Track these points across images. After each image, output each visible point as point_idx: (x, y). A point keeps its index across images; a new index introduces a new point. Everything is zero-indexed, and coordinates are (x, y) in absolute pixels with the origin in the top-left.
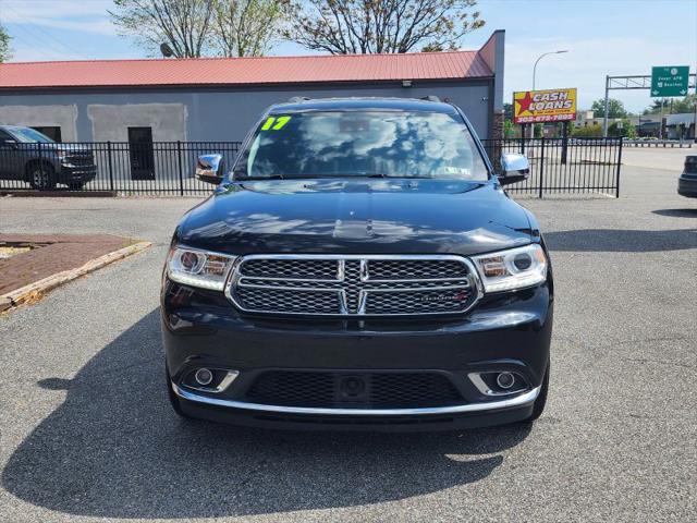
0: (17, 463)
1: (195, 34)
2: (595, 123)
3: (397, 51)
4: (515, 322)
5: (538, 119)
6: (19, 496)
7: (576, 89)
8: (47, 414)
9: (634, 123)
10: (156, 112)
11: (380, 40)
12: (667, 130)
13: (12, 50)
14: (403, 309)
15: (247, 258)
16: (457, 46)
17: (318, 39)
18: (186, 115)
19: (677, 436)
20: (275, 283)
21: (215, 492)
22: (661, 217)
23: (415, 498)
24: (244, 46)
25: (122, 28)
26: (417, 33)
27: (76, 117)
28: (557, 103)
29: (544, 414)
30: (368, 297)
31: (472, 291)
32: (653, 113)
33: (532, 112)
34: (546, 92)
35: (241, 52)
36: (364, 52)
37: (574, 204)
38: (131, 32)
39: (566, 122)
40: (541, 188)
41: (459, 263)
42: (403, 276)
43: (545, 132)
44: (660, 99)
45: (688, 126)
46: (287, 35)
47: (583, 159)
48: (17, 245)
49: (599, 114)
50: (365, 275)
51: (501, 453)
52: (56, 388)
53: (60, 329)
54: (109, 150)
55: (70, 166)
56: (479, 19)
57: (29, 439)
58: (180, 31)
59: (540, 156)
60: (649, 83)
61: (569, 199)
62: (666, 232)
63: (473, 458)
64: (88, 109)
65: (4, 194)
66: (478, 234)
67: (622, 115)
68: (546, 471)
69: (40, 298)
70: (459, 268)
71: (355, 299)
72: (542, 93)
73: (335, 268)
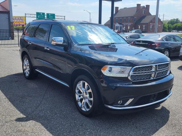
5: (15, 24)
28: (20, 20)
30: (157, 74)
39: (23, 25)
70: (167, 65)
71: (155, 75)
72: (16, 17)
73: (152, 68)
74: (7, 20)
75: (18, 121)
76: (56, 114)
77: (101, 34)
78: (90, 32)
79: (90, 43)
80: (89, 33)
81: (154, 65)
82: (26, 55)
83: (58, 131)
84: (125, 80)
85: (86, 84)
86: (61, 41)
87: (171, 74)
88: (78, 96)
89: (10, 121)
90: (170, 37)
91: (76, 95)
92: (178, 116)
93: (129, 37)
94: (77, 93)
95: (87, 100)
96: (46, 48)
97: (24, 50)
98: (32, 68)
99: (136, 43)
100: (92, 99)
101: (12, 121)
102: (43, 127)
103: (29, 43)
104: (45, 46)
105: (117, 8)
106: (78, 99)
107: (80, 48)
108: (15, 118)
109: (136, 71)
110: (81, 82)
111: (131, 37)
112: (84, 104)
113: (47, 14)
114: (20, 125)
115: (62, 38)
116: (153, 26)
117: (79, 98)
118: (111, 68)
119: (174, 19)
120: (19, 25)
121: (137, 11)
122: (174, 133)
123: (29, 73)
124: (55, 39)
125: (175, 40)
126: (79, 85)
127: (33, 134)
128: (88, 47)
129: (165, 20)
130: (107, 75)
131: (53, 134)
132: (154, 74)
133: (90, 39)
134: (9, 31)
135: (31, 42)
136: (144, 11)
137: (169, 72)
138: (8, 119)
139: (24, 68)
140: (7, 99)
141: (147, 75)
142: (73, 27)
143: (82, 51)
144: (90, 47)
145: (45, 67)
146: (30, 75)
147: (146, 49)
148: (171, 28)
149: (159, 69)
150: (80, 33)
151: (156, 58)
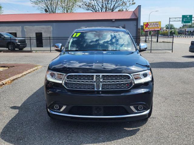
0: (5, 131)
1: (54, 6)
2: (166, 31)
3: (111, 11)
4: (143, 92)
5: (150, 30)
6: (5, 141)
7: (161, 22)
8: (13, 117)
9: (177, 31)
10: (43, 28)
11: (106, 8)
12: (186, 32)
13: (3, 11)
14: (112, 88)
15: (69, 74)
16: (128, 9)
17: (89, 8)
18: (52, 29)
19: (188, 122)
20: (76, 81)
21: (60, 139)
22: (184, 58)
23: (115, 141)
24: (68, 10)
25: (34, 5)
26: (116, 6)
27: (21, 30)
28: (156, 25)
29: (151, 116)
30: (102, 85)
31: (131, 83)
32: (182, 28)
33: (149, 28)
34: (152, 22)
35: (67, 11)
36: (102, 11)
37: (160, 54)
38: (36, 6)
39: (158, 31)
40: (151, 50)
41: (127, 76)
42: (112, 79)
43: (152, 33)
44: (184, 24)
45: (192, 31)
46: (80, 6)
47: (163, 41)
48: (4, 67)
49: (167, 28)
50: (101, 79)
51: (139, 128)
52: (16, 109)
53: (17, 92)
54: (30, 39)
55: (19, 44)
56: (134, 2)
57: (8, 124)
58: (50, 5)
59: (151, 40)
60: (181, 20)
61: (159, 53)
62: (185, 62)
63: (131, 129)
64: (24, 28)
65: (1, 52)
66: (133, 67)
67: (174, 28)
68: (152, 133)
69: (11, 82)
73: (93, 77)
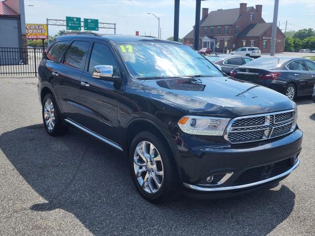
5: (30, 37)
28: (39, 30)
30: (273, 131)
39: (44, 39)
60: (65, 23)
70: (291, 114)
71: (270, 132)
72: (31, 25)
73: (264, 119)
74: (16, 30)
75: (35, 210)
76: (100, 198)
77: (177, 59)
78: (158, 54)
79: (159, 76)
80: (156, 57)
81: (268, 116)
82: (49, 95)
83: (103, 228)
84: (218, 140)
85: (152, 147)
86: (109, 72)
87: (297, 131)
88: (138, 167)
89: (21, 210)
90: (297, 62)
91: (135, 166)
92: (309, 202)
93: (226, 62)
94: (136, 161)
95: (153, 175)
96: (83, 83)
97: (45, 86)
98: (60, 117)
99: (238, 72)
100: (162, 173)
101: (25, 209)
102: (78, 220)
103: (54, 73)
104: (82, 79)
105: (206, 10)
106: (138, 173)
107: (141, 85)
108: (30, 204)
109: (237, 125)
110: (144, 143)
111: (229, 62)
112: (148, 181)
113: (85, 19)
114: (39, 217)
115: (112, 67)
116: (269, 42)
117: (140, 171)
118: (194, 120)
119: (304, 30)
120: (37, 39)
121: (240, 16)
122: (302, 232)
123: (53, 125)
124: (98, 68)
125: (305, 67)
126: (141, 149)
127: (61, 232)
128: (156, 83)
129: (289, 31)
130: (188, 133)
131: (94, 234)
132: (268, 130)
133: (159, 67)
134: (19, 51)
135: (57, 72)
136: (252, 16)
137: (294, 127)
138: (18, 206)
139: (45, 116)
140: (16, 171)
141: (256, 132)
142: (130, 48)
143: (146, 89)
144: (158, 83)
145: (81, 114)
146: (55, 128)
147: (254, 85)
148: (300, 45)
149: (276, 121)
150: (142, 57)
151: (272, 103)
